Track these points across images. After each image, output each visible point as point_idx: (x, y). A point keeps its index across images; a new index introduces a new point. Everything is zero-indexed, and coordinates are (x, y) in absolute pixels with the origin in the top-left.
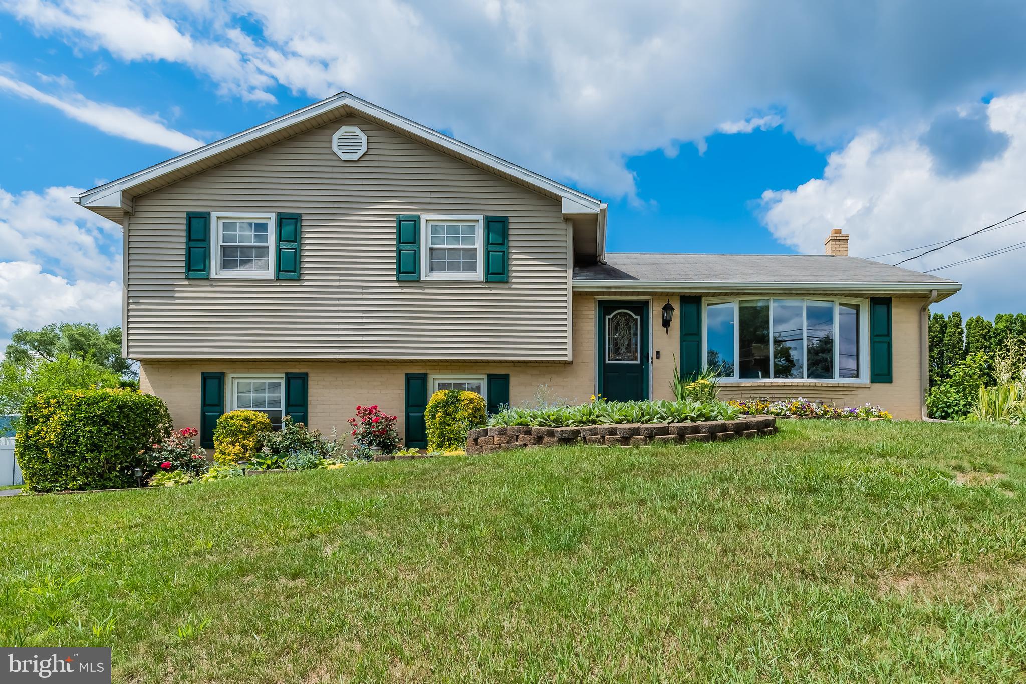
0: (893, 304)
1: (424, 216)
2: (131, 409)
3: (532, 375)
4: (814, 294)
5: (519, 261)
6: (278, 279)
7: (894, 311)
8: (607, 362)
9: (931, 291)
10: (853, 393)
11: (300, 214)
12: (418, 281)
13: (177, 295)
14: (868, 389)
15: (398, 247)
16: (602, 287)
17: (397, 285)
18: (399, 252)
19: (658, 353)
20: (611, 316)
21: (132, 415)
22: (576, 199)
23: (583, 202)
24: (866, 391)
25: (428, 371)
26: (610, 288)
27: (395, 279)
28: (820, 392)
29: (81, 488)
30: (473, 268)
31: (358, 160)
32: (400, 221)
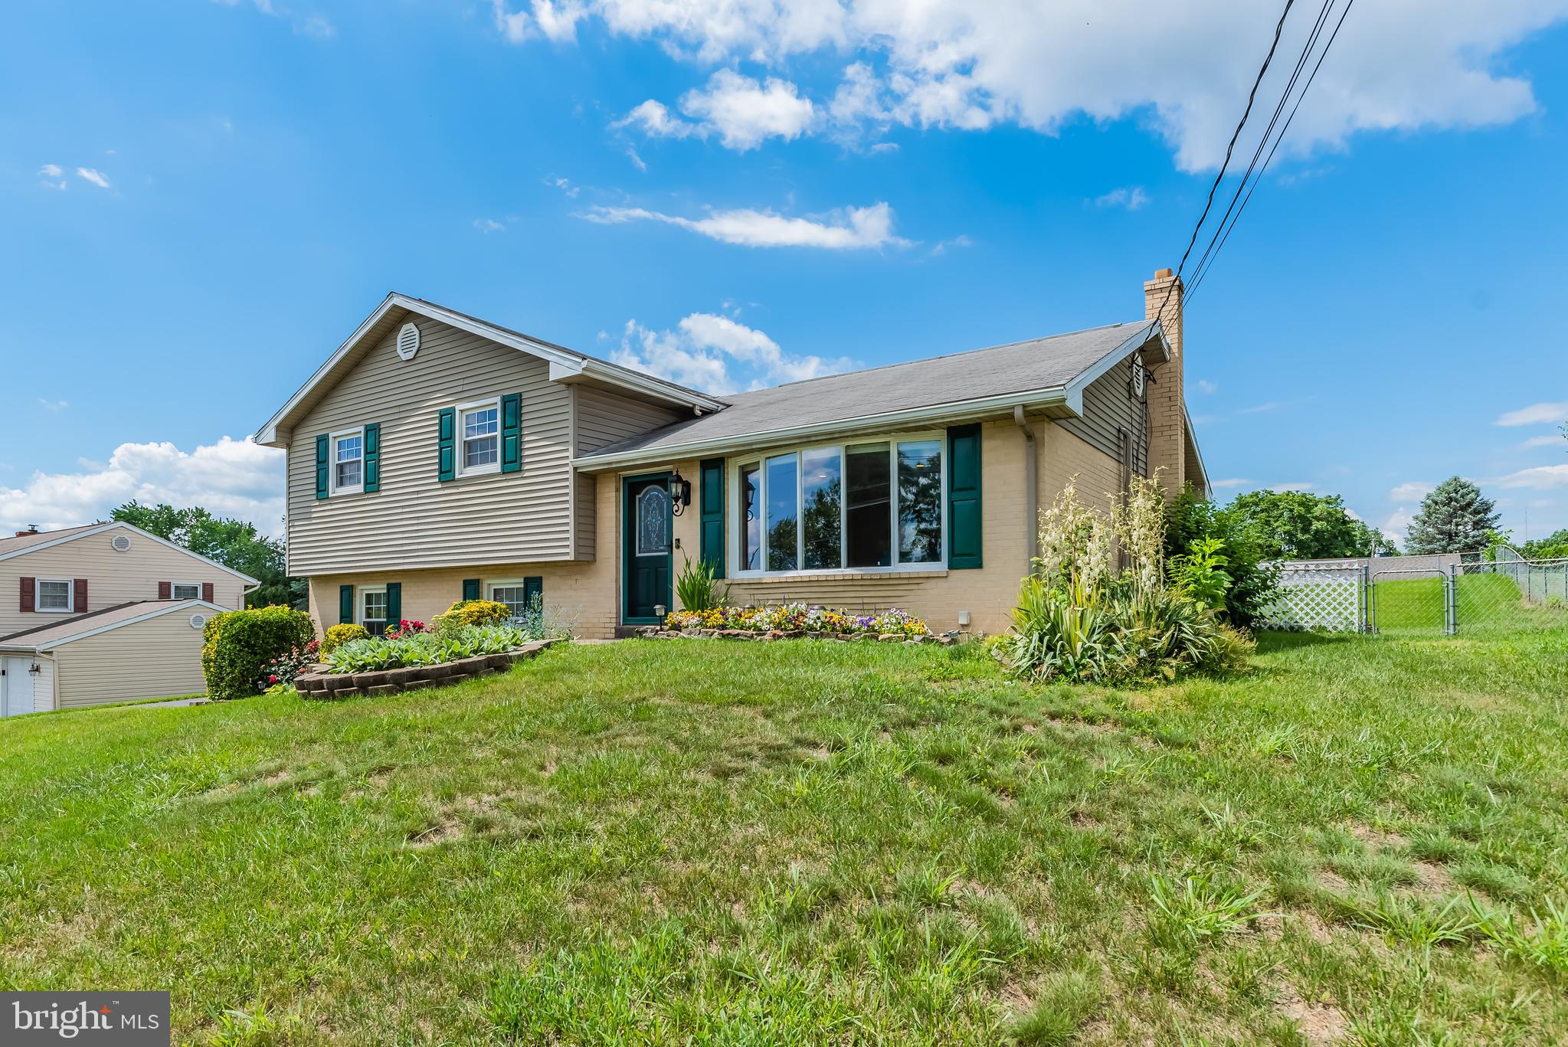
0: (985, 433)
1: (459, 407)
2: (261, 628)
3: (560, 576)
4: (852, 436)
5: (532, 443)
6: (366, 492)
7: (987, 445)
8: (638, 555)
9: (1013, 407)
10: (921, 586)
11: (379, 424)
12: (454, 480)
13: (314, 515)
14: (944, 580)
15: (440, 445)
16: (600, 465)
17: (440, 486)
18: (441, 449)
19: (678, 540)
20: (640, 496)
21: (262, 633)
22: (561, 361)
23: (567, 363)
24: (941, 583)
25: (481, 577)
26: (611, 463)
27: (437, 480)
28: (864, 589)
29: (229, 698)
30: (494, 460)
31: (414, 358)
32: (441, 416)
